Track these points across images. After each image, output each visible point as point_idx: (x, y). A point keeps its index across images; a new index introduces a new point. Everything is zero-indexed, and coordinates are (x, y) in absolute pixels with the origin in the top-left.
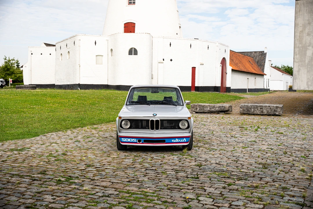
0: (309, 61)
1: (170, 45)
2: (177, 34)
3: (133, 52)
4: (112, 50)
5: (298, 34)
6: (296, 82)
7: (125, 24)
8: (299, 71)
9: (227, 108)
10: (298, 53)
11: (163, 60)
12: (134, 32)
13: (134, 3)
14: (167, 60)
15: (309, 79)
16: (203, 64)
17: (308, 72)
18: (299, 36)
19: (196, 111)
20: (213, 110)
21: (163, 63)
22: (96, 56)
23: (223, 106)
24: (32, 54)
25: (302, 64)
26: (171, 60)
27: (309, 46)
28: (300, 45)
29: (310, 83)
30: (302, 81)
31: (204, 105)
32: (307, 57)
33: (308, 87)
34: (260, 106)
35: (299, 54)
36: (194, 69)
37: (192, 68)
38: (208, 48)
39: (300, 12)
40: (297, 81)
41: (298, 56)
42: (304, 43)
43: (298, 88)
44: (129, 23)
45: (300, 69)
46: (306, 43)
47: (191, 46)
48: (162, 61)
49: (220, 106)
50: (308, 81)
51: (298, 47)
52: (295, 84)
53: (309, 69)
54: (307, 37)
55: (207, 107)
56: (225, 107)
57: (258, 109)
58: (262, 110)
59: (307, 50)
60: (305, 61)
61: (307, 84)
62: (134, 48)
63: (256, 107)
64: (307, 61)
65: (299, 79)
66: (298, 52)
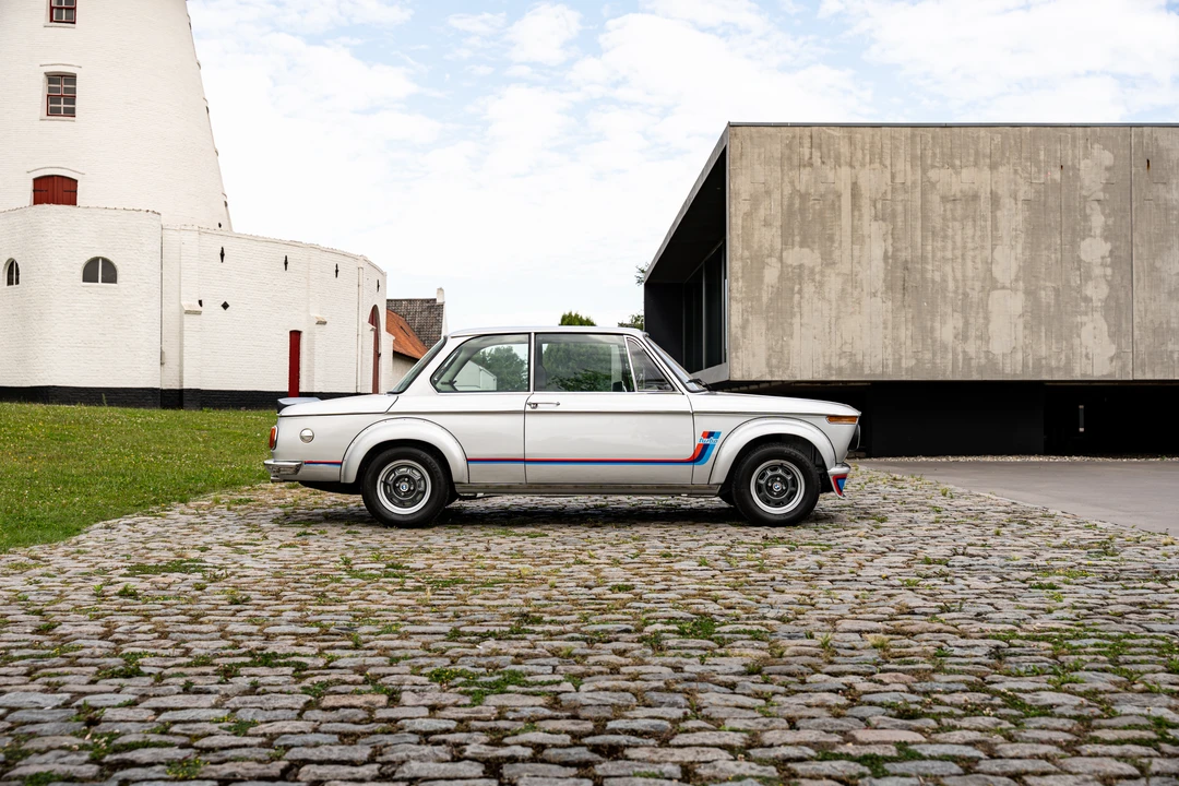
0: (771, 299)
1: (222, 255)
2: (220, 226)
3: (99, 271)
4: (11, 263)
5: (740, 222)
6: (737, 357)
7: (36, 180)
8: (744, 328)
10: (740, 275)
11: (200, 302)
13: (71, 113)
14: (212, 307)
15: (772, 348)
16: (325, 323)
17: (768, 329)
18: (743, 227)
21: (199, 313)
25: (752, 307)
26: (225, 306)
27: (770, 256)
28: (747, 254)
29: (774, 361)
30: (754, 356)
32: (765, 288)
33: (771, 372)
35: (742, 277)
36: (295, 336)
37: (291, 332)
38: (337, 271)
39: (741, 159)
40: (740, 354)
41: (740, 284)
42: (756, 247)
43: (743, 376)
44: (53, 176)
45: (747, 320)
46: (760, 247)
47: (286, 263)
48: (198, 308)
50: (770, 356)
51: (742, 258)
52: (735, 365)
53: (770, 320)
54: (763, 229)
59: (764, 268)
60: (759, 299)
61: (768, 364)
64: (765, 299)
65: (746, 349)
66: (740, 271)
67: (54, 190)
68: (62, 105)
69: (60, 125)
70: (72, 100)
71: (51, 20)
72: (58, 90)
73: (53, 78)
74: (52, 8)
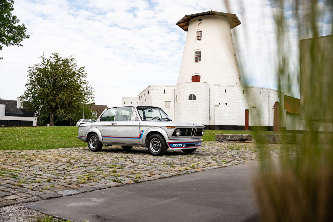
1: (225, 91)
2: (236, 83)
3: (192, 97)
4: (177, 97)
7: (192, 77)
9: (245, 137)
11: (219, 104)
12: (199, 81)
13: (200, 60)
14: (223, 104)
16: (255, 107)
19: (219, 140)
20: (233, 139)
21: (218, 106)
22: (165, 102)
23: (241, 136)
24: (125, 103)
26: (226, 104)
31: (226, 135)
34: (273, 135)
37: (246, 110)
38: (260, 93)
44: (195, 76)
47: (244, 92)
48: (218, 105)
49: (239, 136)
55: (228, 136)
56: (243, 136)
57: (271, 138)
58: (274, 138)
62: (193, 95)
63: (269, 136)
67: (196, 79)
68: (199, 59)
69: (198, 63)
70: (200, 57)
71: (197, 40)
72: (198, 55)
73: (197, 53)
74: (197, 37)
